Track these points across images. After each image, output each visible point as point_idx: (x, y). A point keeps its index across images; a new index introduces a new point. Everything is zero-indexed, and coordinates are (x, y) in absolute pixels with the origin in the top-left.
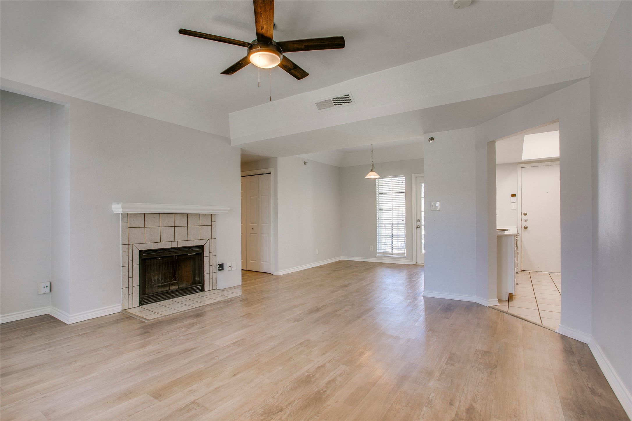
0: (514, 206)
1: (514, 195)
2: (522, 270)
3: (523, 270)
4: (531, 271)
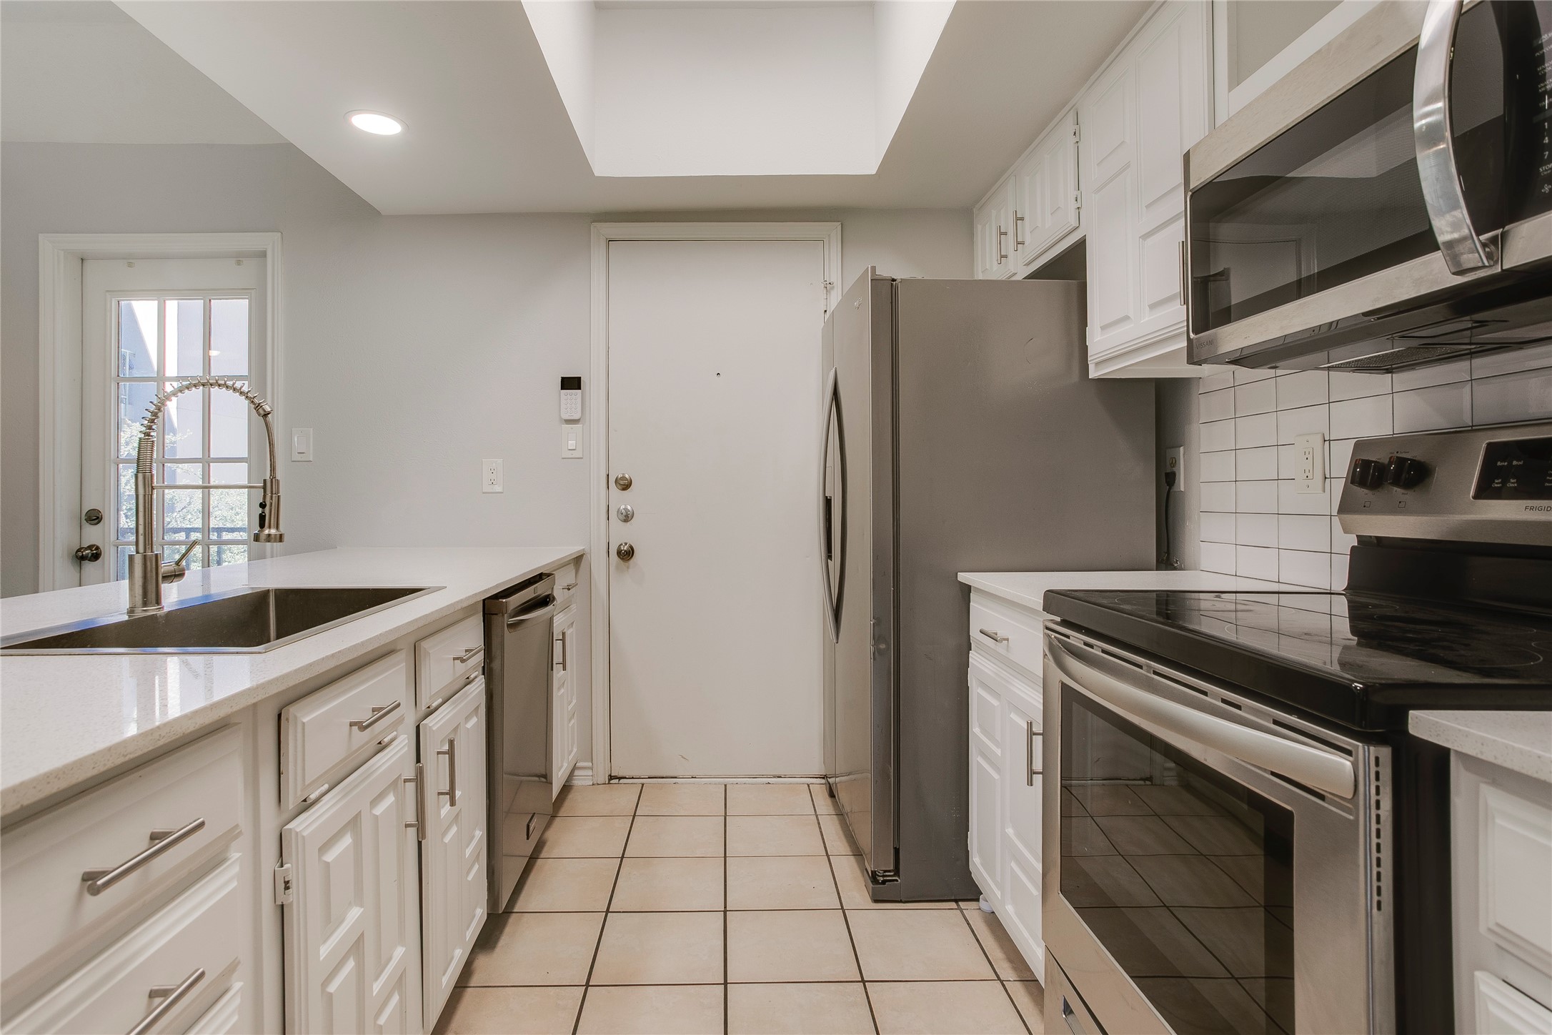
0: (571, 439)
1: (570, 383)
2: (611, 777)
3: (616, 778)
4: (649, 778)
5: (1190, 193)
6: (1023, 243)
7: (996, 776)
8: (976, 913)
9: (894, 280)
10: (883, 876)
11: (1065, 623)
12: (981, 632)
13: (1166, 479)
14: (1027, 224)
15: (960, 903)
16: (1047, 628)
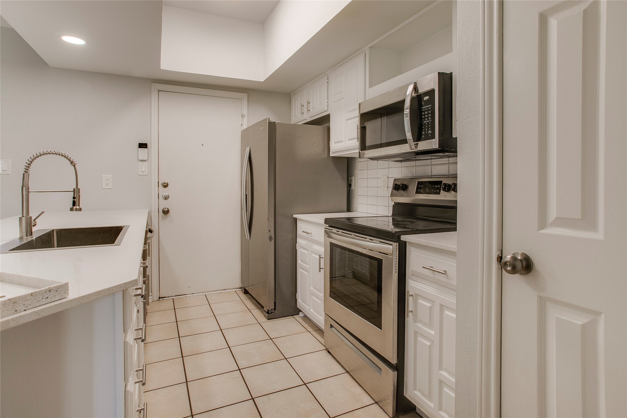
0: (143, 167)
1: (143, 146)
2: (160, 298)
3: (162, 298)
4: (175, 296)
5: (360, 114)
6: (309, 111)
7: (307, 274)
8: (299, 318)
9: (275, 123)
10: (271, 311)
11: (330, 226)
12: (303, 232)
13: (349, 186)
14: (311, 105)
15: (293, 316)
16: (325, 228)
